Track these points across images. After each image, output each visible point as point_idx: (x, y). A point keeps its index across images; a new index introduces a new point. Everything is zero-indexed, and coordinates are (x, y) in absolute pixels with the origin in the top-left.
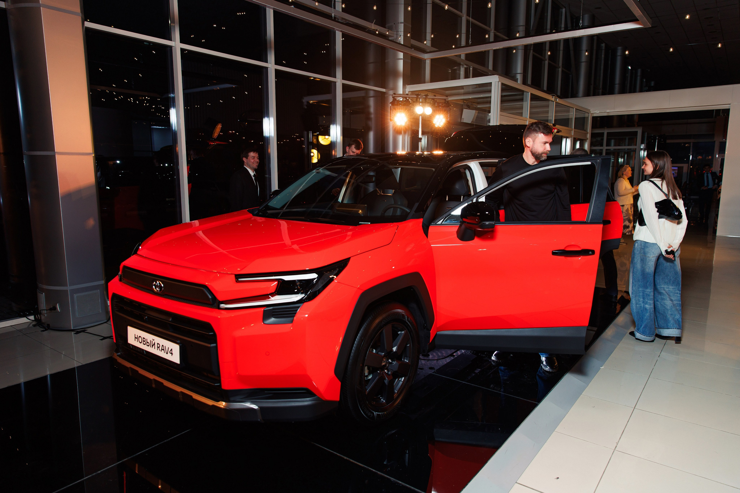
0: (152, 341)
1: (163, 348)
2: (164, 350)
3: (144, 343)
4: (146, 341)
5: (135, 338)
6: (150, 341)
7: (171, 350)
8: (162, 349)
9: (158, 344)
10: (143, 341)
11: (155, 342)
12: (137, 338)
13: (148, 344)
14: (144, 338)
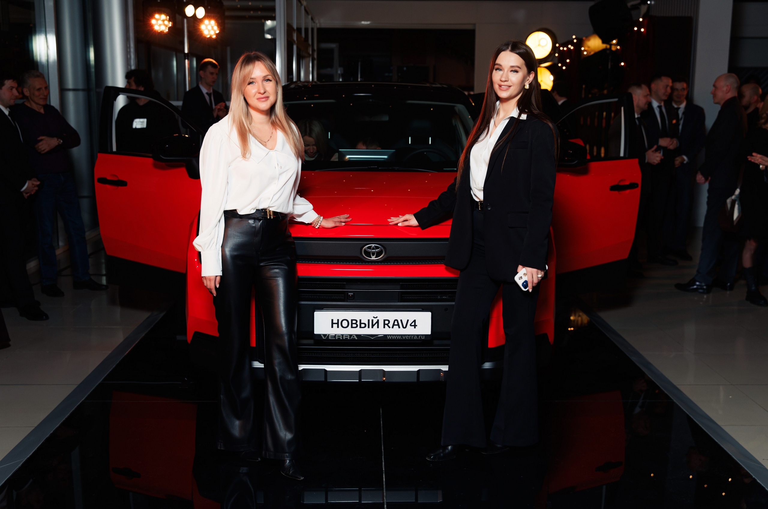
0: (372, 320)
1: (396, 323)
2: (398, 325)
3: (354, 325)
4: (358, 323)
5: (333, 323)
6: (369, 320)
7: (415, 321)
8: (394, 325)
9: (384, 320)
10: (352, 324)
11: (378, 320)
12: (338, 323)
13: (363, 325)
14: (352, 320)
